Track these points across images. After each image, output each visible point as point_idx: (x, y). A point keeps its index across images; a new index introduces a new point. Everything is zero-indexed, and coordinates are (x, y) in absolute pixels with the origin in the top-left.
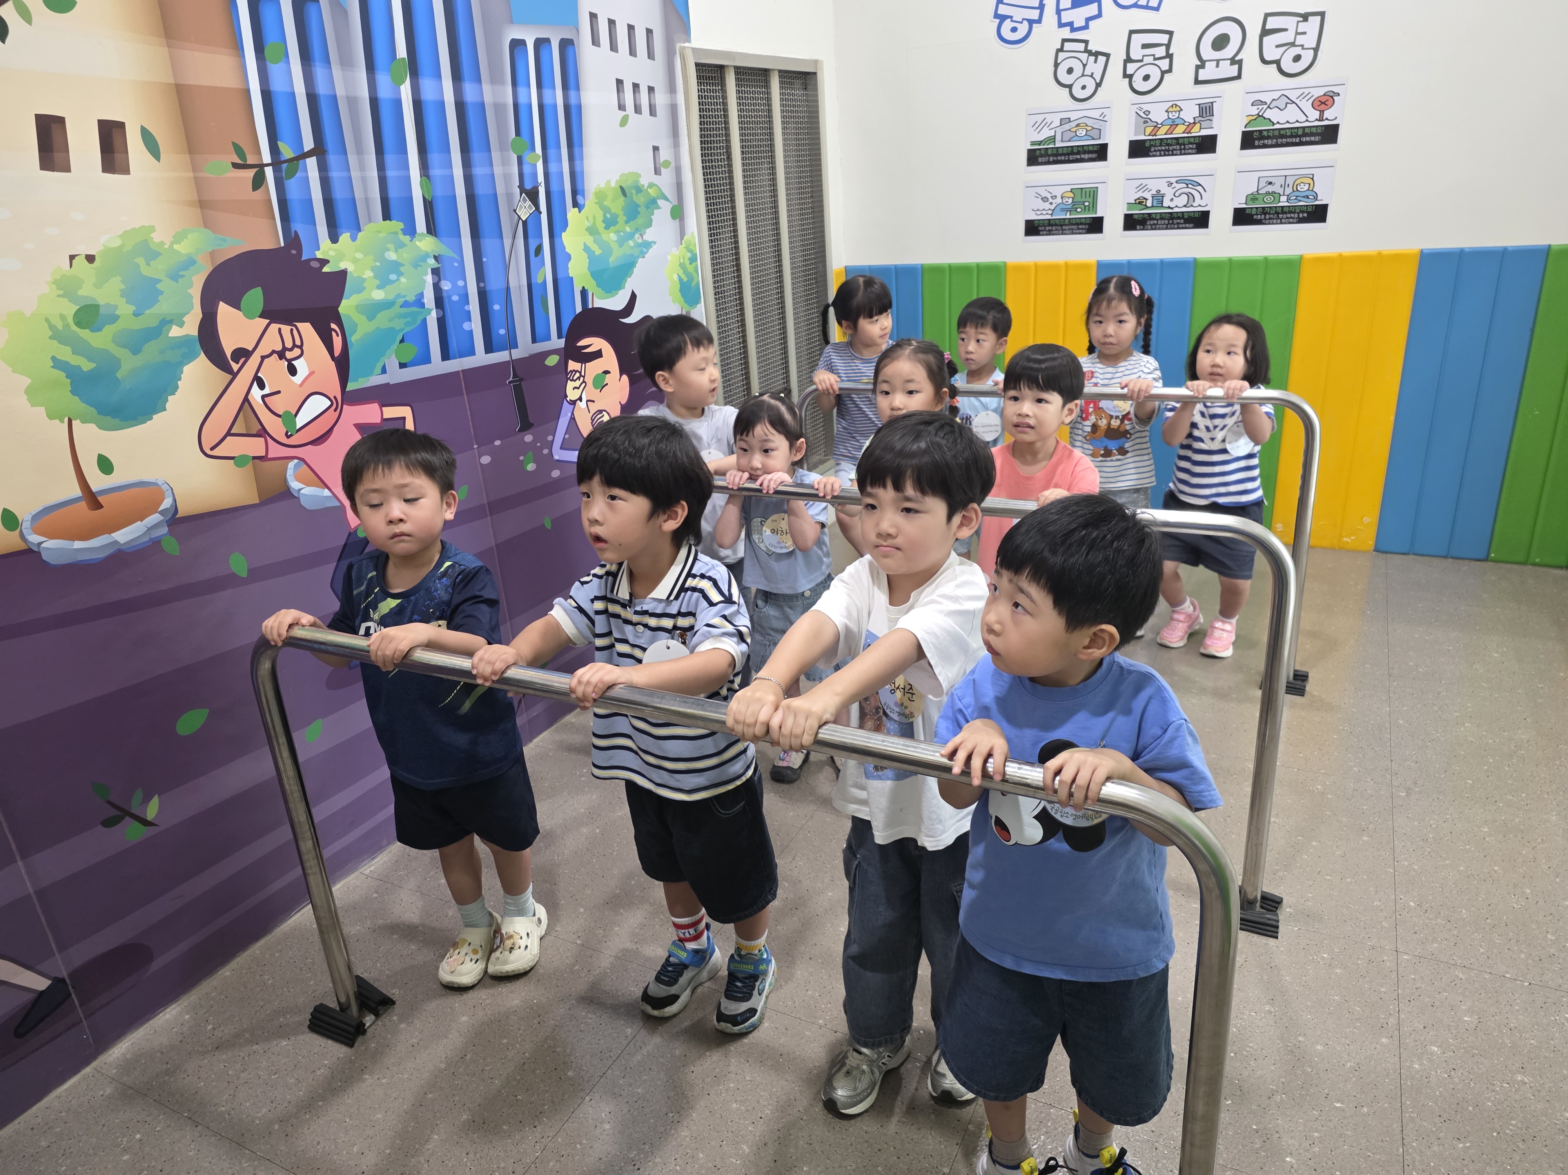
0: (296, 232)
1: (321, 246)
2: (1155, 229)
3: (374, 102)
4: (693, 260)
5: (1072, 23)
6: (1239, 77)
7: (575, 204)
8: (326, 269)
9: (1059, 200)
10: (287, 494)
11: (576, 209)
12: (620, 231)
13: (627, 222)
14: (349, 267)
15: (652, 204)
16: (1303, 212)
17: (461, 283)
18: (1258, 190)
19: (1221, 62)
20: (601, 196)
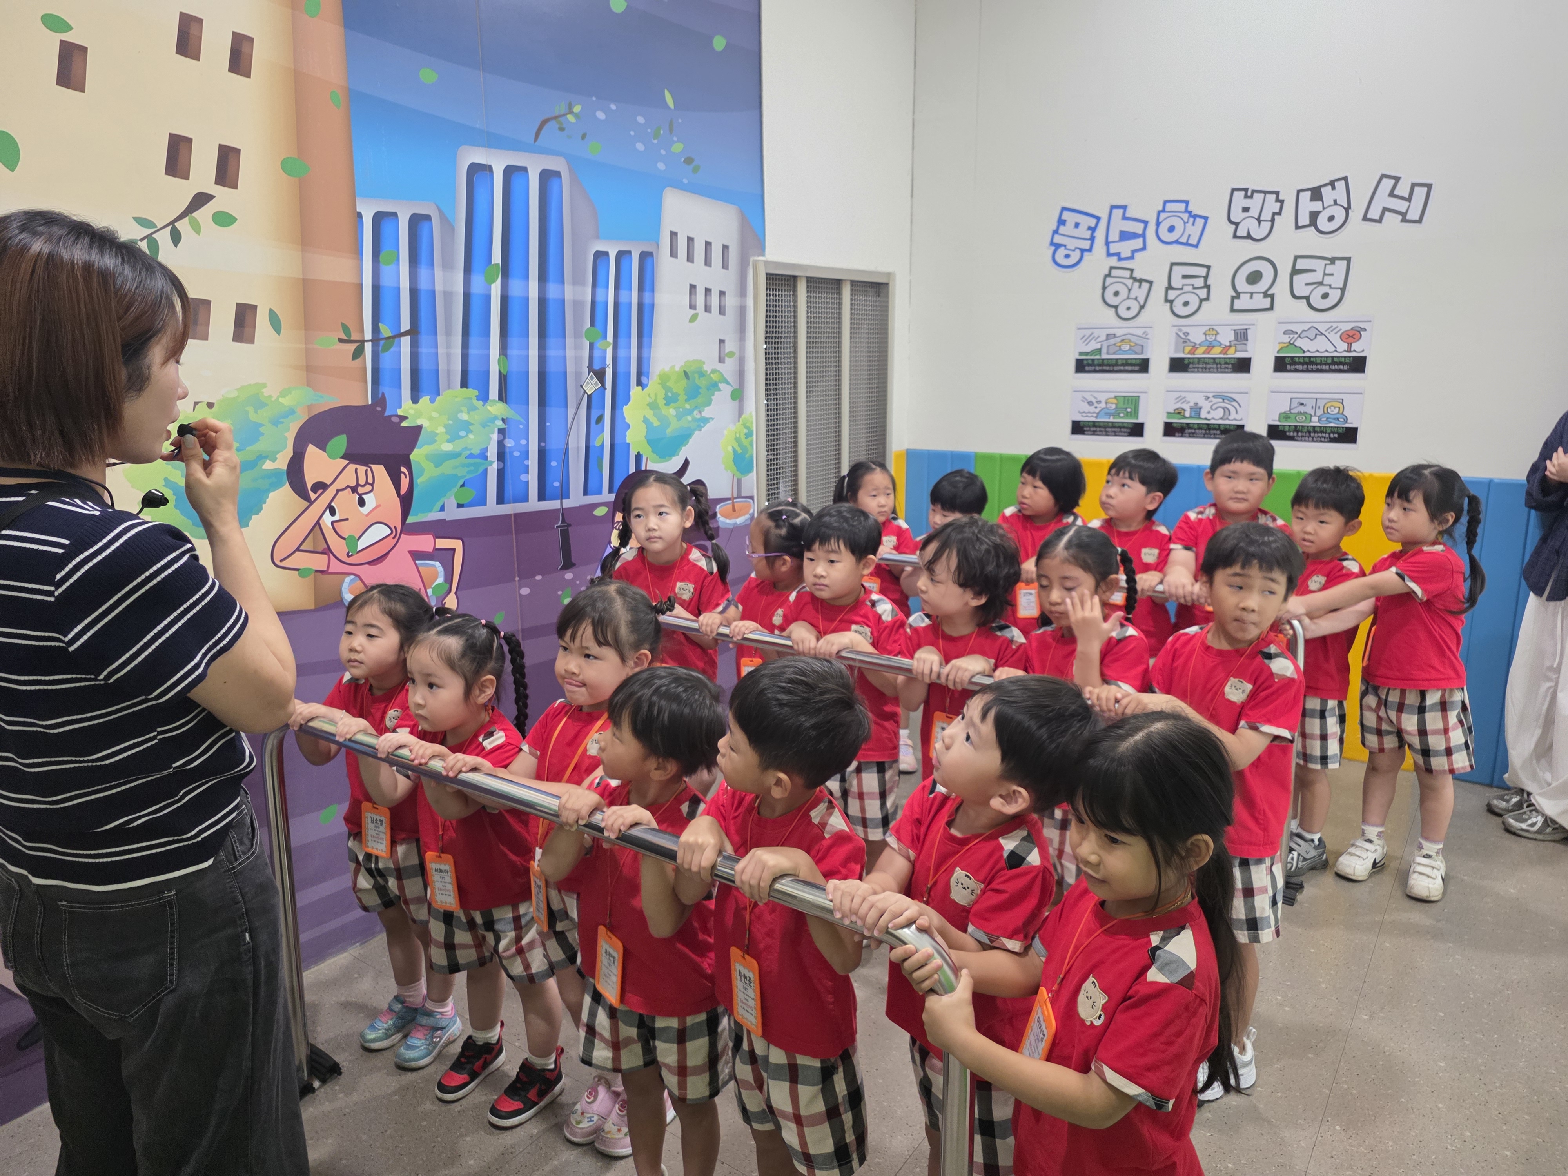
0: (383, 394)
2: (1192, 437)
3: (467, 296)
4: (749, 435)
5: (1119, 253)
6: (1271, 308)
8: (404, 424)
9: (1103, 405)
11: (640, 388)
12: (679, 408)
13: (687, 401)
15: (714, 386)
16: (1334, 433)
17: (523, 442)
18: (1290, 410)
19: (1254, 295)
20: (664, 379)
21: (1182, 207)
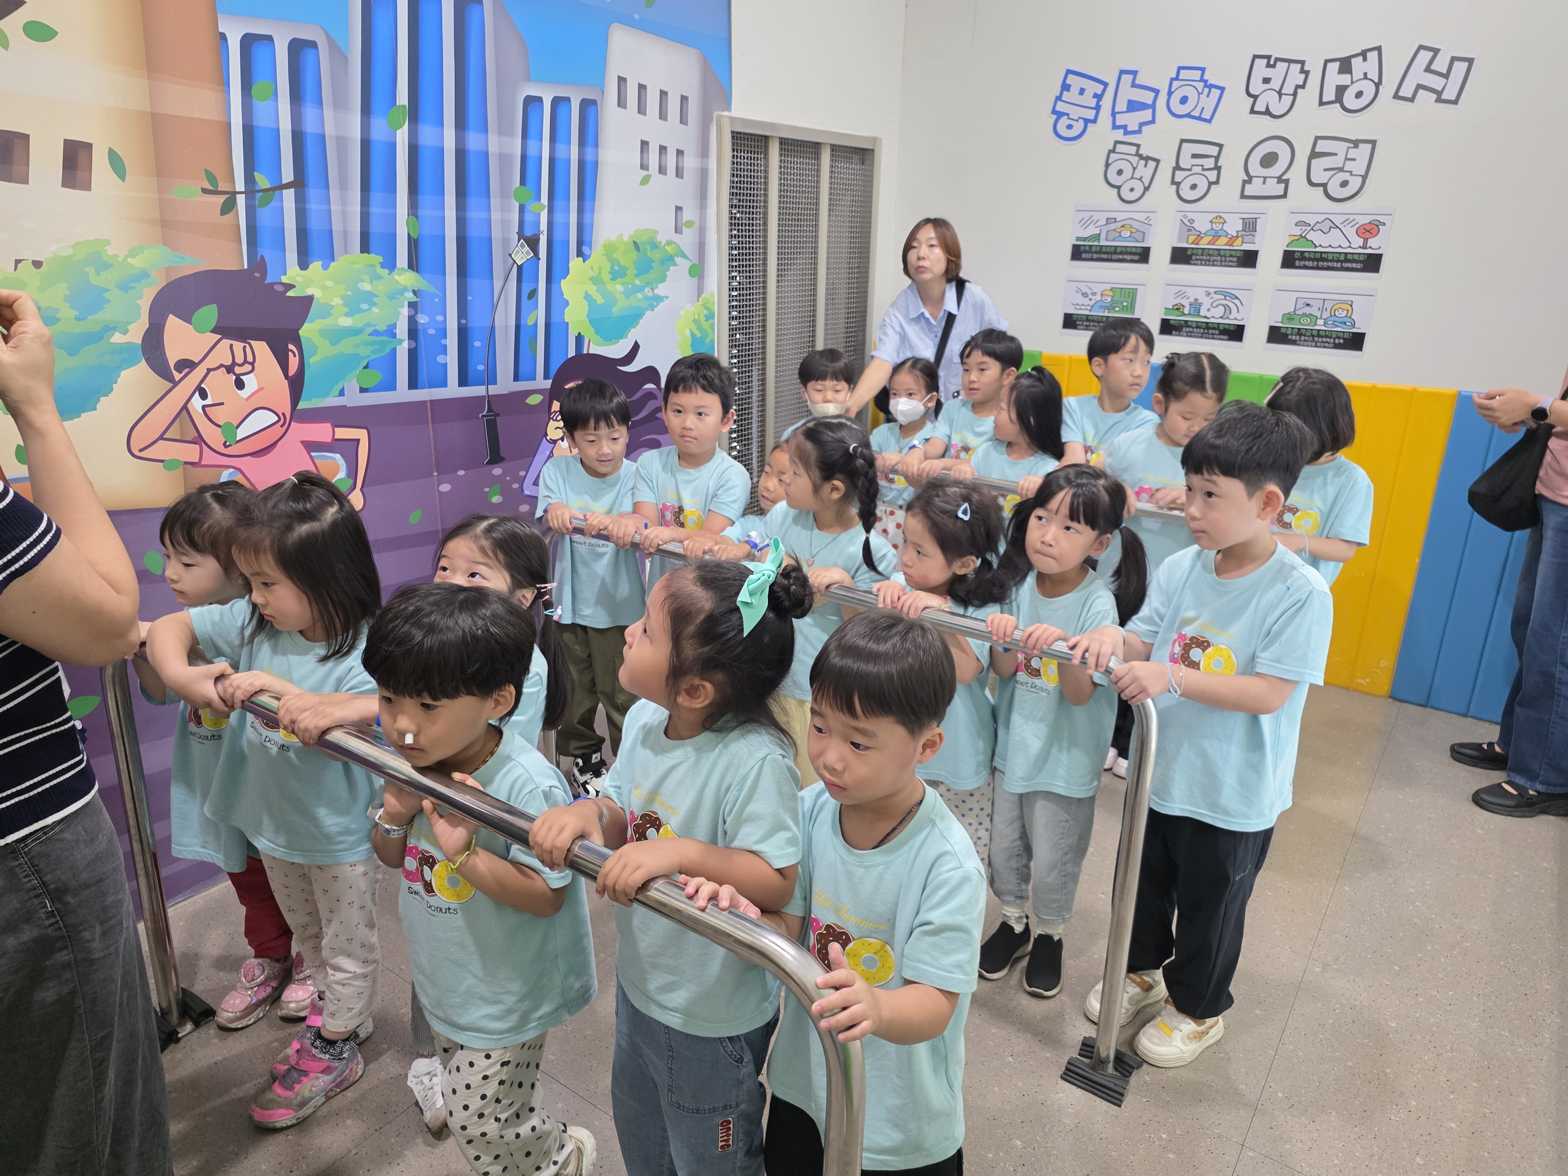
0: (262, 257)
1: (288, 272)
2: (1190, 336)
3: (366, 144)
4: (709, 317)
5: (1126, 126)
6: (1284, 196)
7: (580, 254)
8: (290, 293)
9: (1098, 297)
11: (581, 259)
12: (627, 284)
13: (636, 276)
15: (669, 260)
16: (1339, 338)
17: (440, 318)
18: (1295, 311)
19: (1268, 180)
20: (610, 250)
21: (1197, 75)
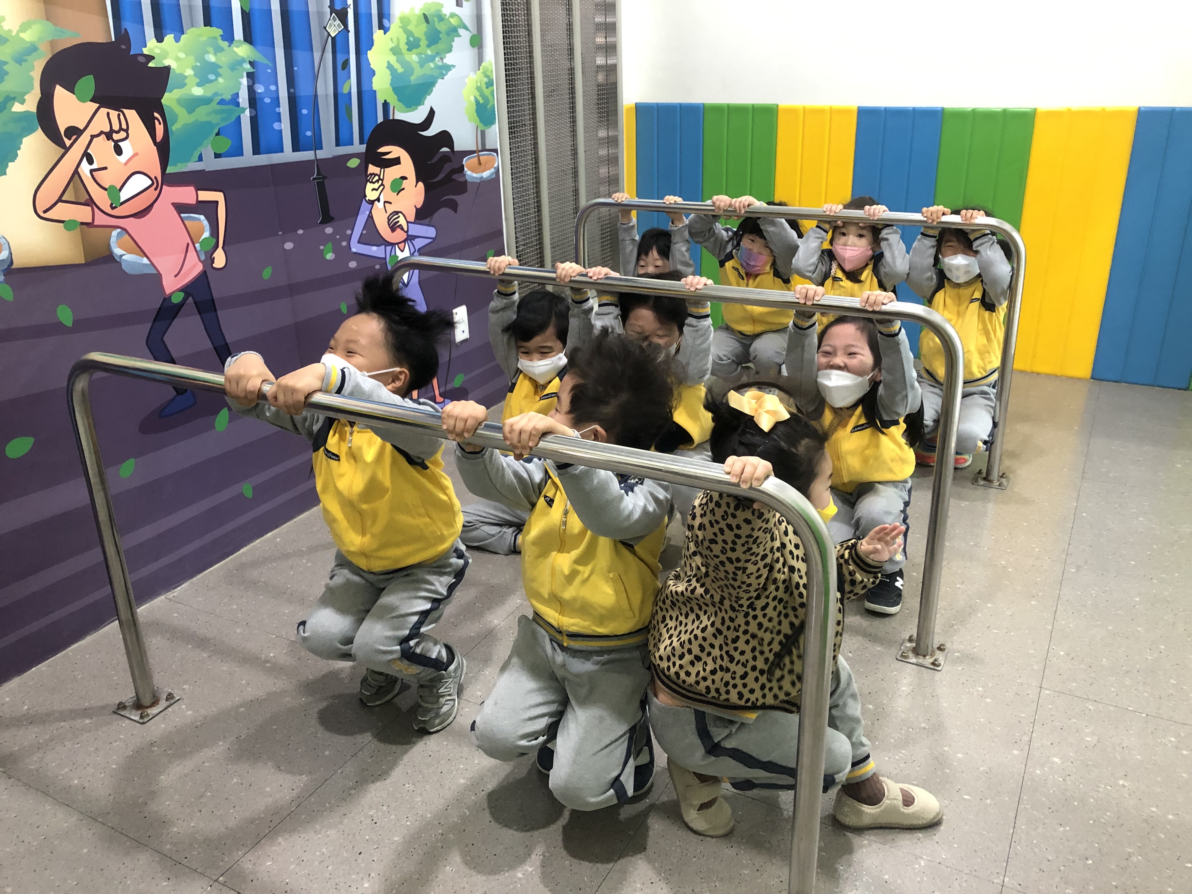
0: (126, 30)
1: (148, 44)
4: (489, 84)
8: (151, 65)
10: (110, 258)
12: (422, 54)
14: (174, 65)
17: (273, 88)
